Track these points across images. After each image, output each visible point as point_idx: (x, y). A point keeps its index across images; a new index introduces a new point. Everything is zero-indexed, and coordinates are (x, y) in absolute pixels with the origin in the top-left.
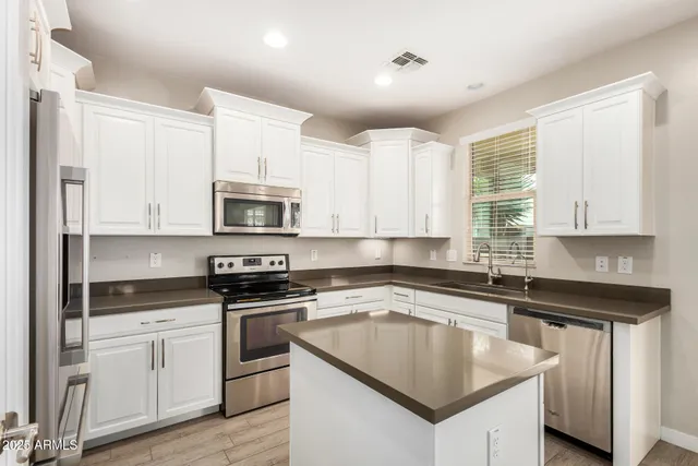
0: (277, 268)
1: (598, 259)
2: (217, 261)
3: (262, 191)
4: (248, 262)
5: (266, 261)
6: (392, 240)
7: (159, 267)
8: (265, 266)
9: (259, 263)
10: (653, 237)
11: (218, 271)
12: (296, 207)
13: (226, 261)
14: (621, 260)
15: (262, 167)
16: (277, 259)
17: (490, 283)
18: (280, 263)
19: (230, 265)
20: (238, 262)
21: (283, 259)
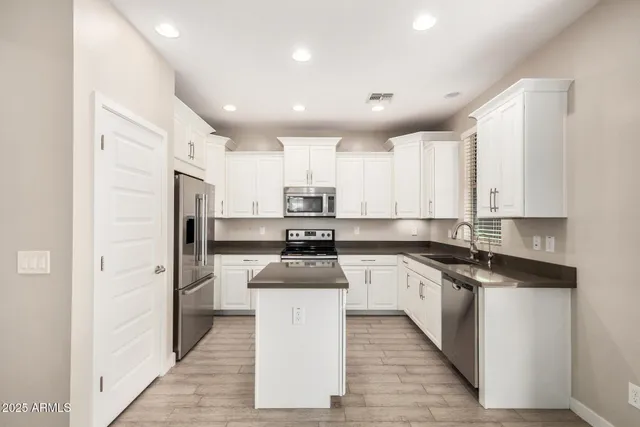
0: (326, 238)
1: (535, 238)
2: (290, 232)
3: (312, 190)
4: (308, 234)
5: (319, 233)
6: (429, 220)
7: (263, 234)
8: (318, 236)
9: (314, 234)
10: (566, 218)
11: (290, 238)
12: (331, 199)
13: (294, 232)
14: (547, 239)
15: (310, 176)
16: (326, 233)
17: (472, 257)
18: (329, 235)
19: (297, 235)
20: (302, 233)
21: (331, 232)
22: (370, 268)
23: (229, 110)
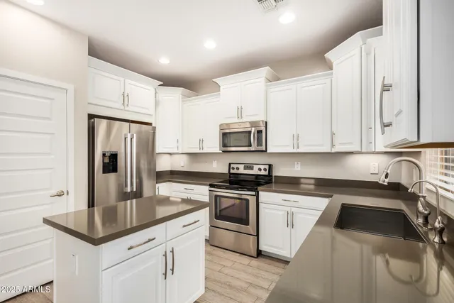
0: (263, 173)
2: (232, 166)
4: (246, 168)
5: (256, 167)
7: (215, 167)
8: (256, 171)
9: (251, 168)
11: (232, 171)
12: (260, 133)
13: (235, 166)
15: (240, 111)
16: (262, 167)
18: (265, 170)
19: (238, 169)
20: (241, 167)
21: (267, 167)
22: (293, 210)
23: (165, 63)
